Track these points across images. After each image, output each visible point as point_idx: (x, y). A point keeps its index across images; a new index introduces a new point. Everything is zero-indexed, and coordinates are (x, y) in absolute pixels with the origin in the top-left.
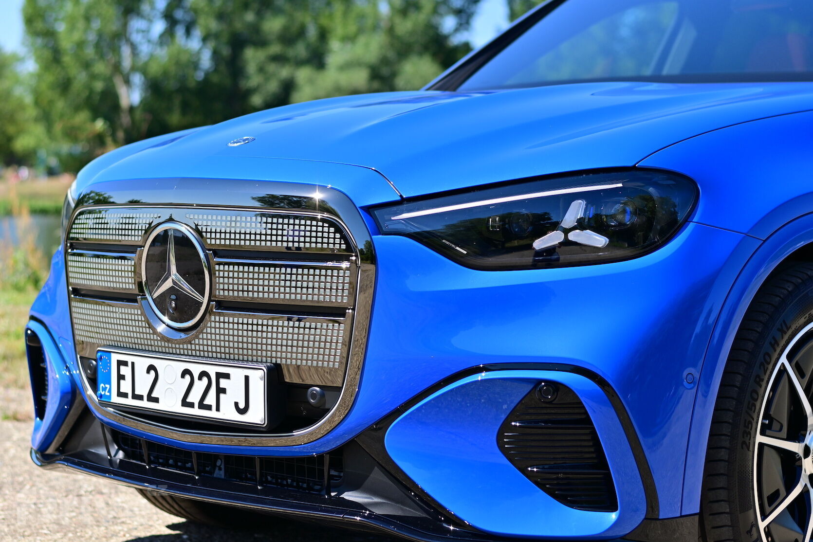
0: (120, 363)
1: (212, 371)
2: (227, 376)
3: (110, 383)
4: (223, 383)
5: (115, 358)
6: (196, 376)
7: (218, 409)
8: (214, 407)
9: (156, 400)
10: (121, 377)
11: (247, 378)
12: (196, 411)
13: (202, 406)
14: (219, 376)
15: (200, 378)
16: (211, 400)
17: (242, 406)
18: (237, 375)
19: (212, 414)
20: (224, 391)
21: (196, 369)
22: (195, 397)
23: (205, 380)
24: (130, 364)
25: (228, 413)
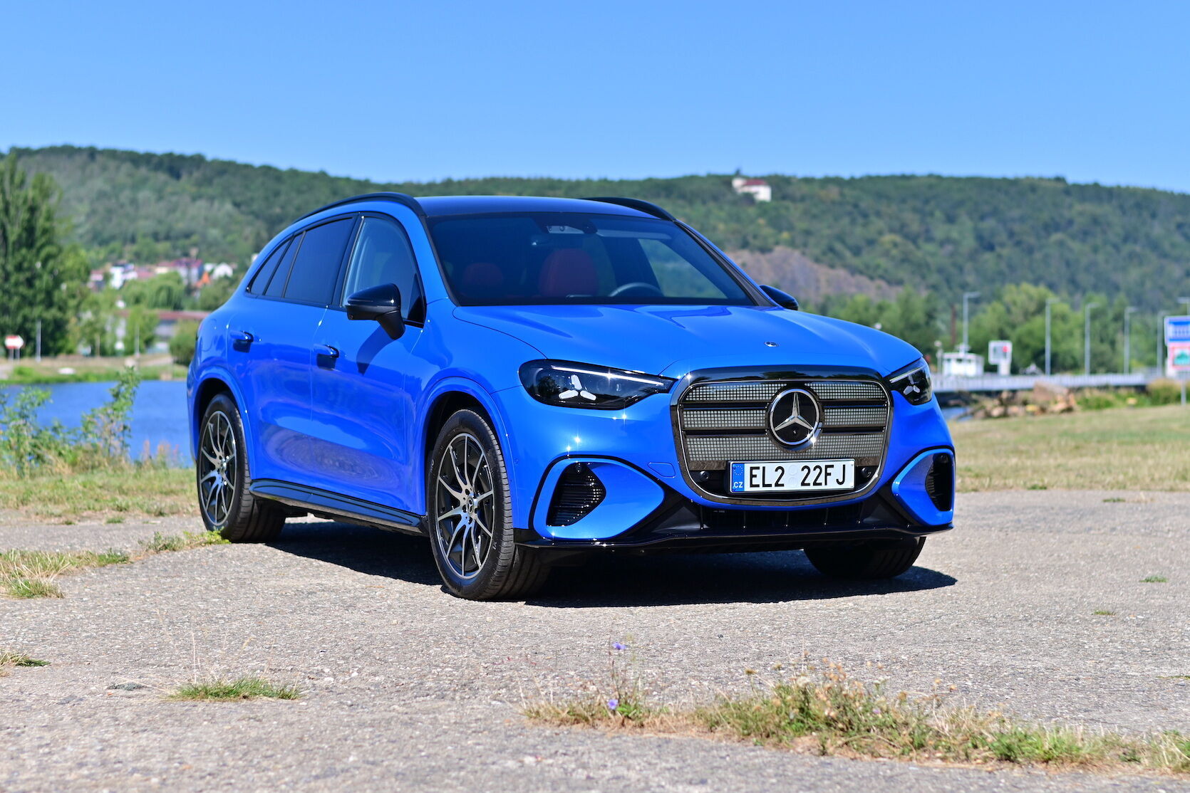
0: (752, 469)
1: (823, 464)
2: (832, 466)
3: (743, 480)
4: (829, 470)
5: (747, 467)
6: (812, 469)
7: (826, 484)
8: (823, 483)
9: (783, 485)
10: (752, 476)
11: (844, 466)
12: (812, 488)
13: (815, 484)
14: (827, 467)
15: (815, 469)
16: (821, 480)
17: (841, 480)
18: (838, 465)
19: (823, 487)
20: (830, 474)
21: (812, 465)
22: (810, 480)
23: (818, 470)
24: (761, 469)
25: (832, 485)
